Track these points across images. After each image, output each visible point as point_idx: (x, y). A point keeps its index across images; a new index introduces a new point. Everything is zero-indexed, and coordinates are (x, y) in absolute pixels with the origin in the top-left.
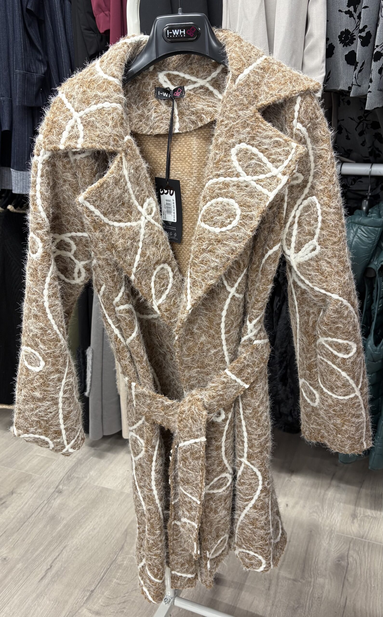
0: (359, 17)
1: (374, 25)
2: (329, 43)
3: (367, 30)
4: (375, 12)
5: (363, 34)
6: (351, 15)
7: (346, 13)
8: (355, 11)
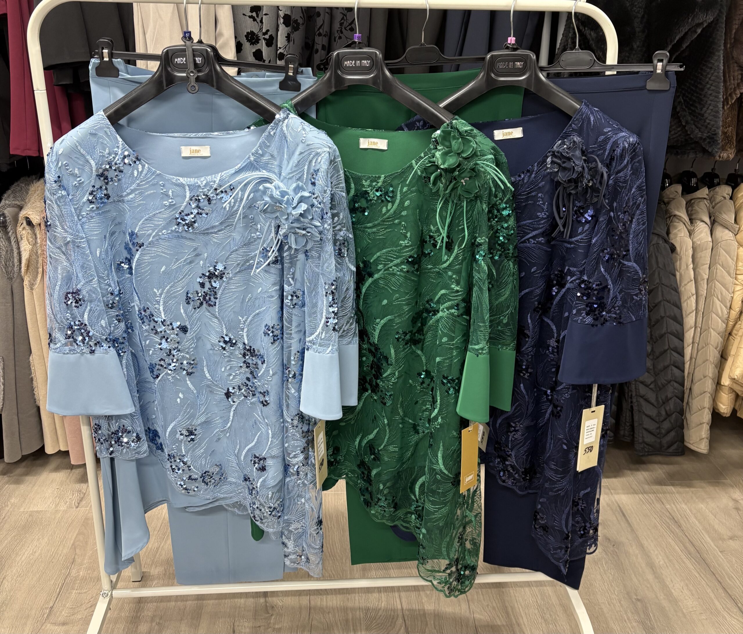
0: (261, 21)
1: (275, 30)
2: (237, 41)
3: (269, 33)
4: (275, 18)
5: (267, 37)
6: (255, 20)
7: (251, 17)
8: (258, 16)
